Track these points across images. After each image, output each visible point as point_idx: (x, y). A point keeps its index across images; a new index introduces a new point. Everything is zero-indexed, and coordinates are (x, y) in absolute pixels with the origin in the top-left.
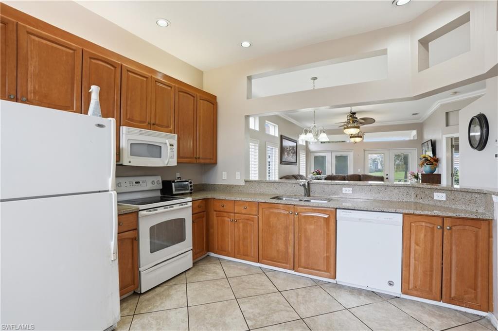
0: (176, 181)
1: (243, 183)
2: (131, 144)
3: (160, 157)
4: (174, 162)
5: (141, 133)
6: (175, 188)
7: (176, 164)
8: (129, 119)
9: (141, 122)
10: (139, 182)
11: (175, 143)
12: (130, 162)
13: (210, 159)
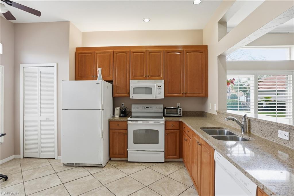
0: (166, 108)
1: (216, 113)
2: (133, 88)
3: (152, 94)
4: (162, 96)
5: (138, 82)
6: (166, 112)
7: (163, 98)
8: (134, 76)
9: (141, 76)
10: (148, 107)
11: (162, 85)
12: (133, 97)
13: (199, 93)
